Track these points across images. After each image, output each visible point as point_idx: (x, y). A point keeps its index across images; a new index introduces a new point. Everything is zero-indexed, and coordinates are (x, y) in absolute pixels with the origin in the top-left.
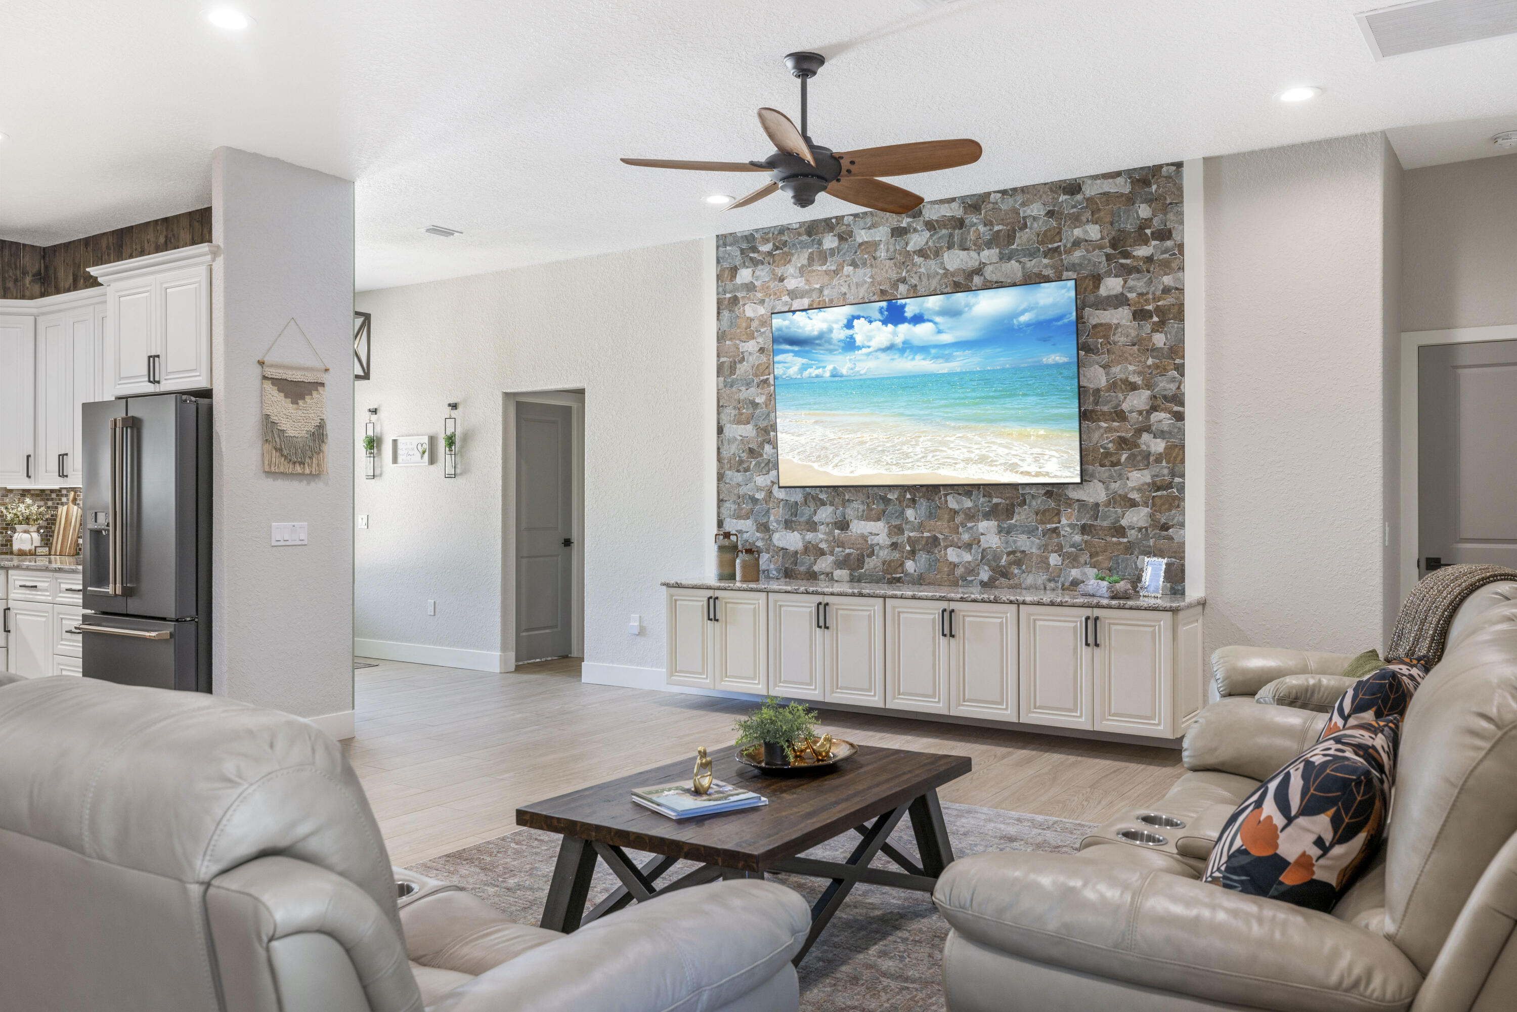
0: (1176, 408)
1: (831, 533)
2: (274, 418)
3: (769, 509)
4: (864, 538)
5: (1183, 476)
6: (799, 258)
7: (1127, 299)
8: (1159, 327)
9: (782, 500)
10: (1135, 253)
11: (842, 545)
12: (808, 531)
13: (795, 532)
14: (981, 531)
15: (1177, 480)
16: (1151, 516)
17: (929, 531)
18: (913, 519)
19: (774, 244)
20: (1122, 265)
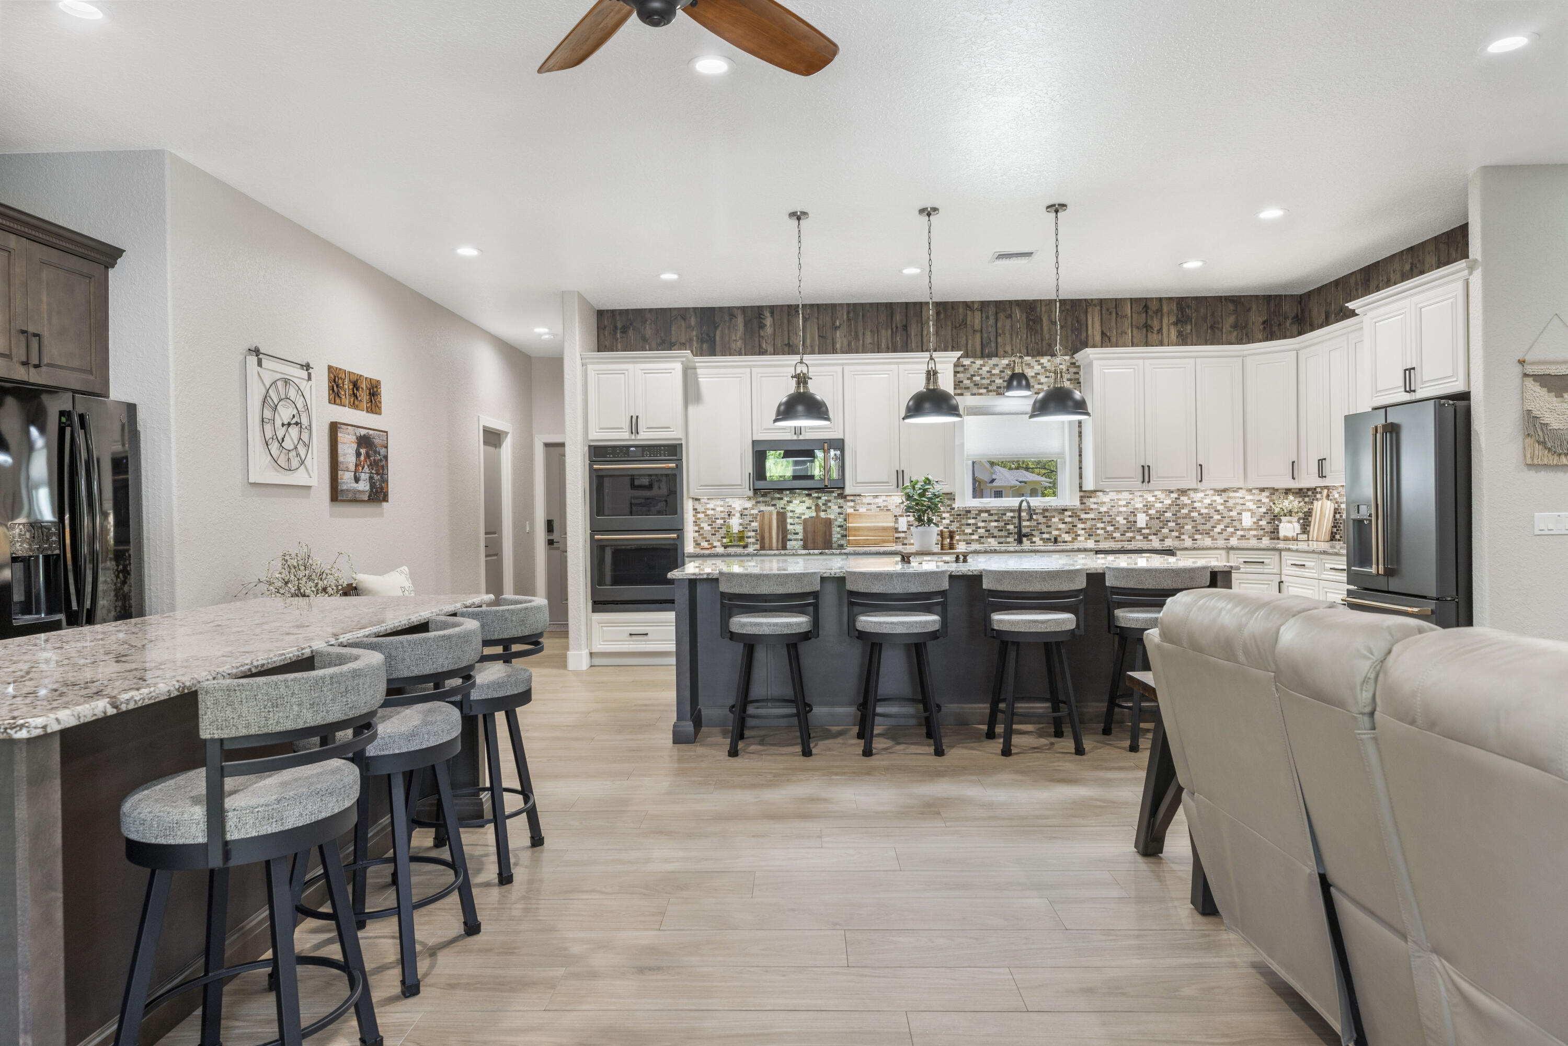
2: (1536, 413)
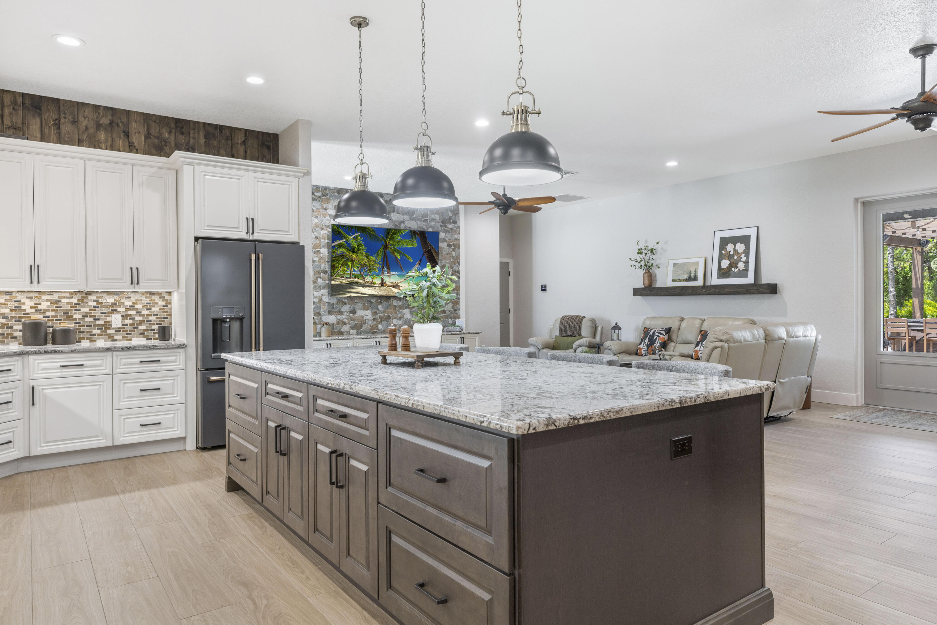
0: (458, 275)
1: (349, 315)
3: (320, 306)
4: (362, 317)
5: (460, 295)
6: (334, 202)
7: (446, 240)
8: (454, 250)
9: (327, 302)
10: (448, 226)
11: (353, 320)
12: (339, 315)
13: (333, 316)
14: (405, 313)
15: (458, 296)
16: (452, 307)
17: (387, 314)
18: (381, 309)
19: (322, 194)
20: (445, 229)
